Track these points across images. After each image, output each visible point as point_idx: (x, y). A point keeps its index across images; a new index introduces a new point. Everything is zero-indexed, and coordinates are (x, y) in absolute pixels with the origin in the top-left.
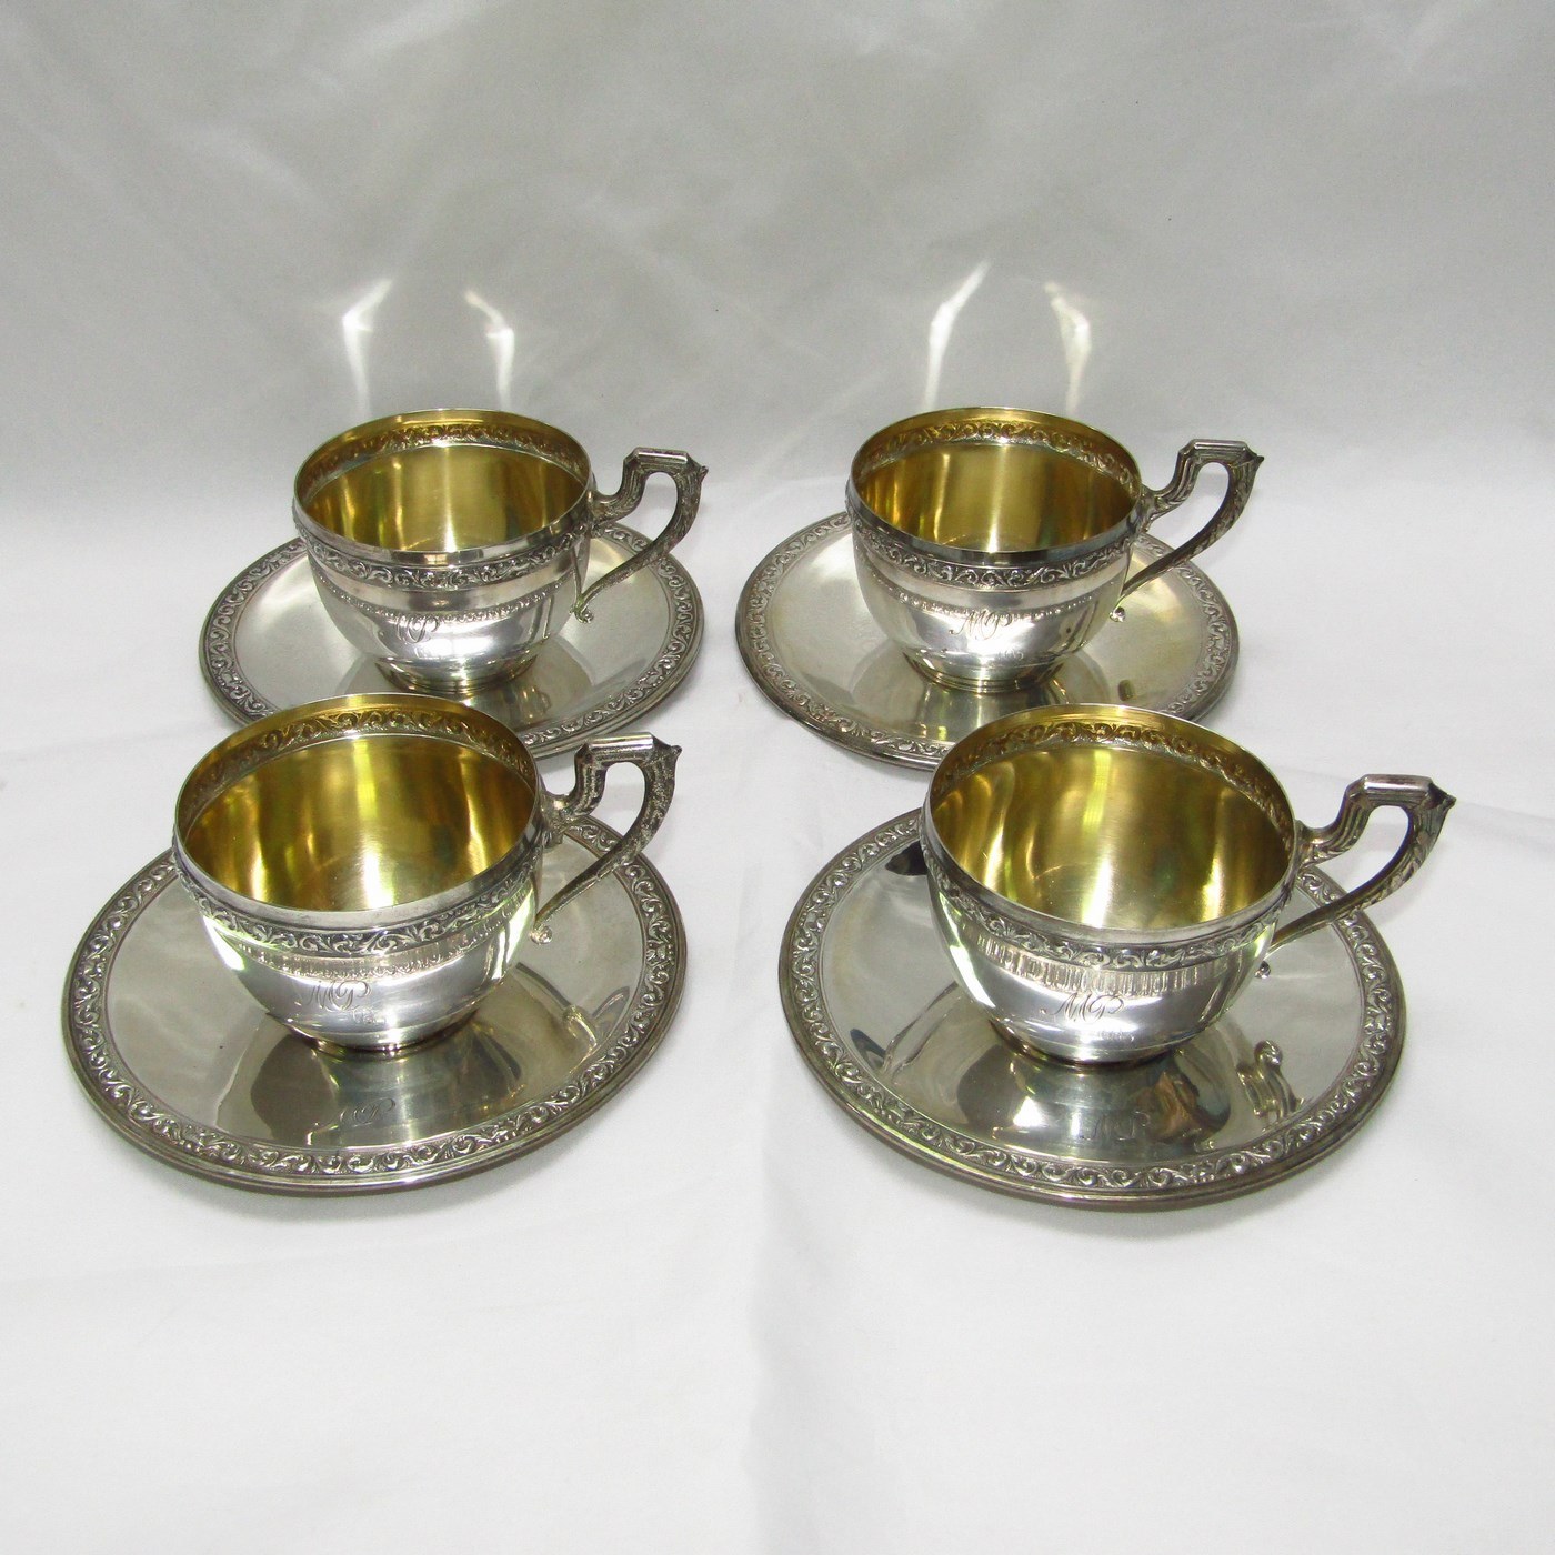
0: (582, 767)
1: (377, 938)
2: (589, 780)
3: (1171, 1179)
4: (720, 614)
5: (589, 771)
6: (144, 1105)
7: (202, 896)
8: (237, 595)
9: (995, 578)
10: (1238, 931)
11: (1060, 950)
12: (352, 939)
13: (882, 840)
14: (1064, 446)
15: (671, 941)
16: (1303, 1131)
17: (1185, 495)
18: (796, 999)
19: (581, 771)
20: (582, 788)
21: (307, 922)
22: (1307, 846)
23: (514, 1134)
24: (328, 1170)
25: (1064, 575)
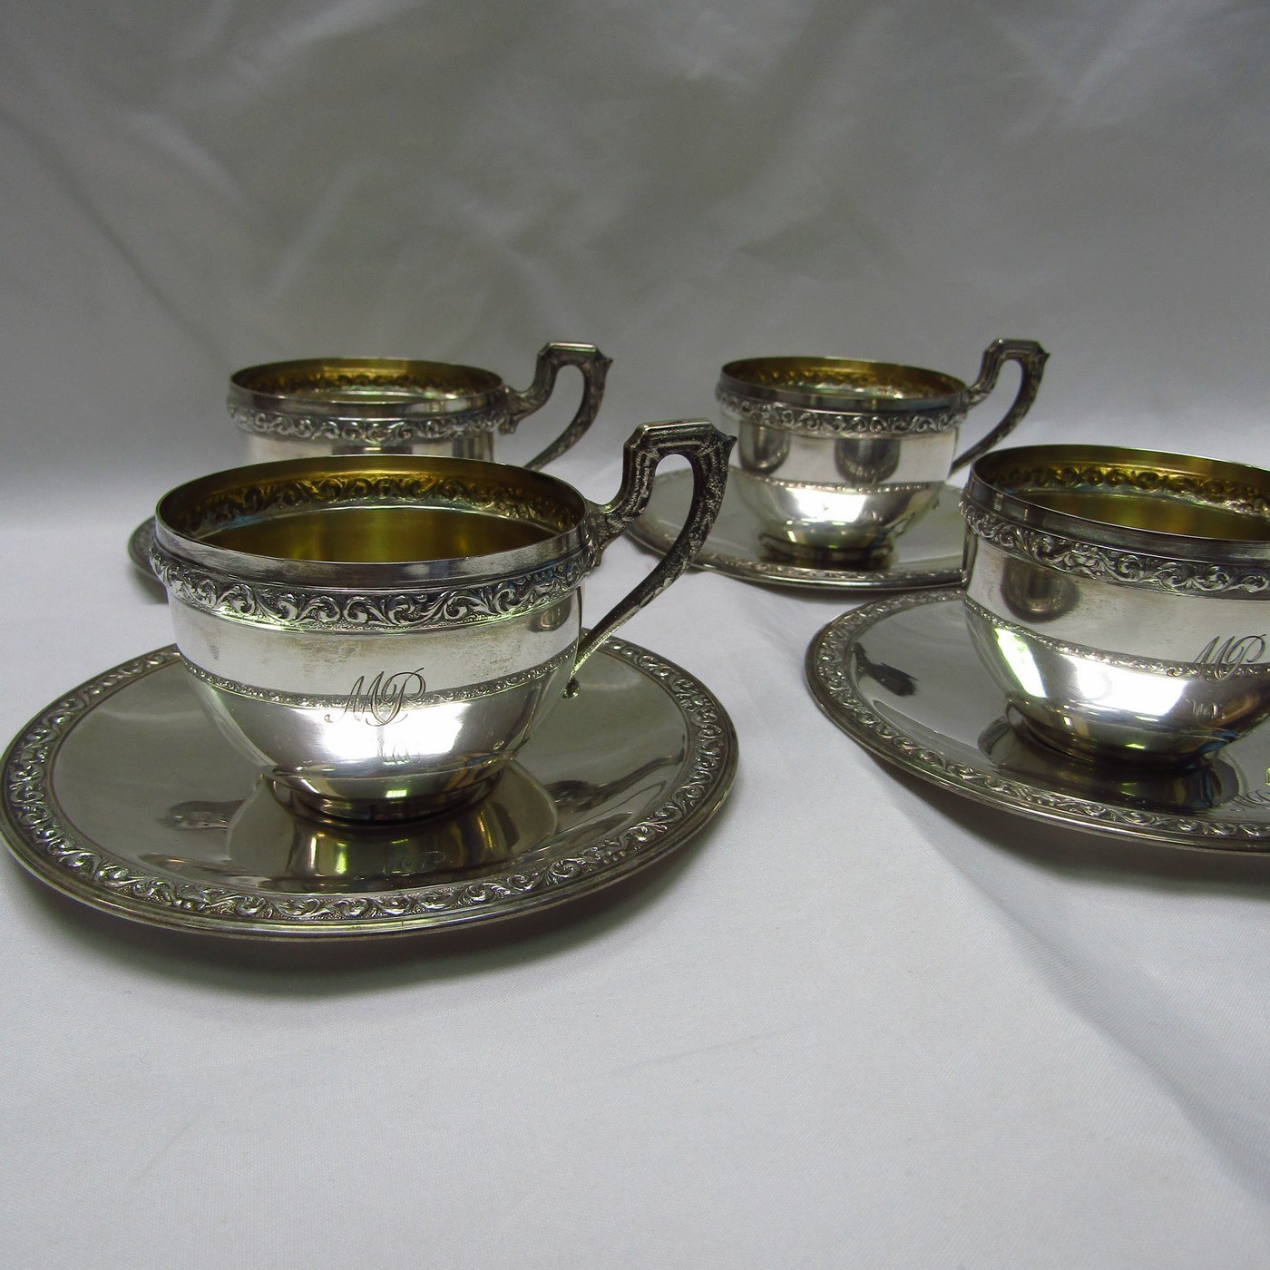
0: (632, 459)
1: (444, 602)
5: (644, 457)
6: (116, 870)
11: (1213, 578)
12: (415, 602)
20: (633, 485)
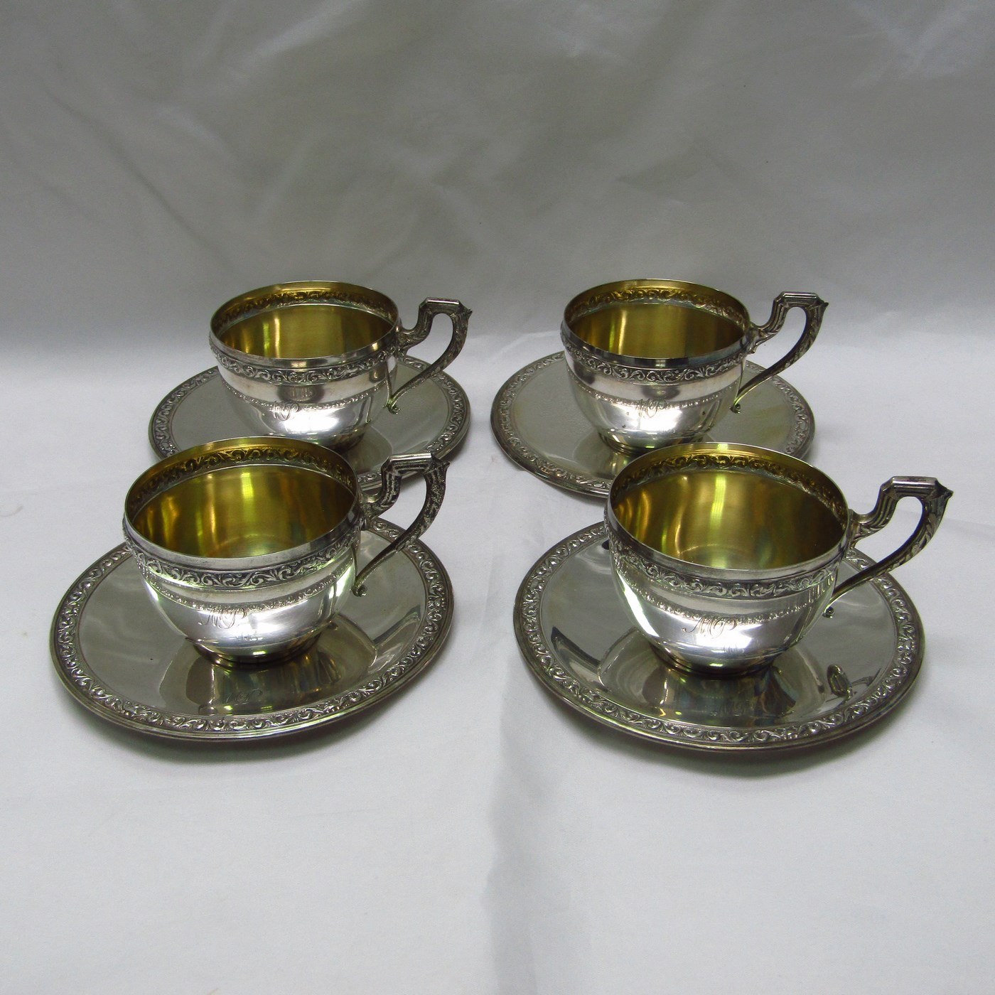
0: (386, 473)
1: (251, 577)
2: (390, 483)
3: (769, 737)
4: (481, 410)
5: (390, 476)
6: (100, 690)
7: (141, 552)
8: (174, 399)
9: (655, 376)
10: (810, 574)
11: (693, 585)
12: (236, 577)
13: (582, 538)
14: (701, 304)
15: (444, 596)
16: (857, 709)
17: (778, 328)
18: (524, 630)
19: (385, 476)
20: (386, 489)
21: (206, 566)
22: (856, 524)
23: (338, 708)
24: (217, 729)
25: (700, 375)
